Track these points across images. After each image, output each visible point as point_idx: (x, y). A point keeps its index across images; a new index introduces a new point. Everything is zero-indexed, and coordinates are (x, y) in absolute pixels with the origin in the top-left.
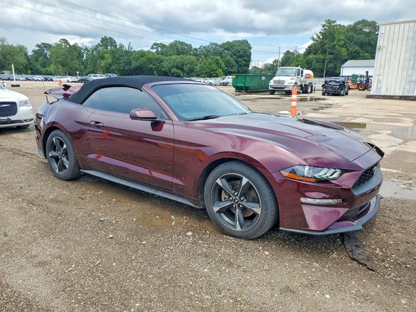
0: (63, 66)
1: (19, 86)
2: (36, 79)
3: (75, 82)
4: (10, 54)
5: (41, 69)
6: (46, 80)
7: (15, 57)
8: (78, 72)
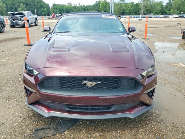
0: (177, 9)
1: (141, 20)
2: (160, 17)
3: (177, 18)
4: (154, 6)
5: (168, 12)
6: (165, 17)
7: (157, 7)
8: (182, 13)
